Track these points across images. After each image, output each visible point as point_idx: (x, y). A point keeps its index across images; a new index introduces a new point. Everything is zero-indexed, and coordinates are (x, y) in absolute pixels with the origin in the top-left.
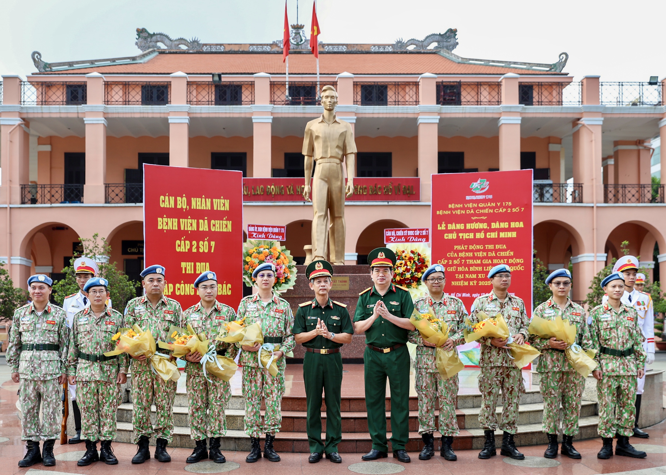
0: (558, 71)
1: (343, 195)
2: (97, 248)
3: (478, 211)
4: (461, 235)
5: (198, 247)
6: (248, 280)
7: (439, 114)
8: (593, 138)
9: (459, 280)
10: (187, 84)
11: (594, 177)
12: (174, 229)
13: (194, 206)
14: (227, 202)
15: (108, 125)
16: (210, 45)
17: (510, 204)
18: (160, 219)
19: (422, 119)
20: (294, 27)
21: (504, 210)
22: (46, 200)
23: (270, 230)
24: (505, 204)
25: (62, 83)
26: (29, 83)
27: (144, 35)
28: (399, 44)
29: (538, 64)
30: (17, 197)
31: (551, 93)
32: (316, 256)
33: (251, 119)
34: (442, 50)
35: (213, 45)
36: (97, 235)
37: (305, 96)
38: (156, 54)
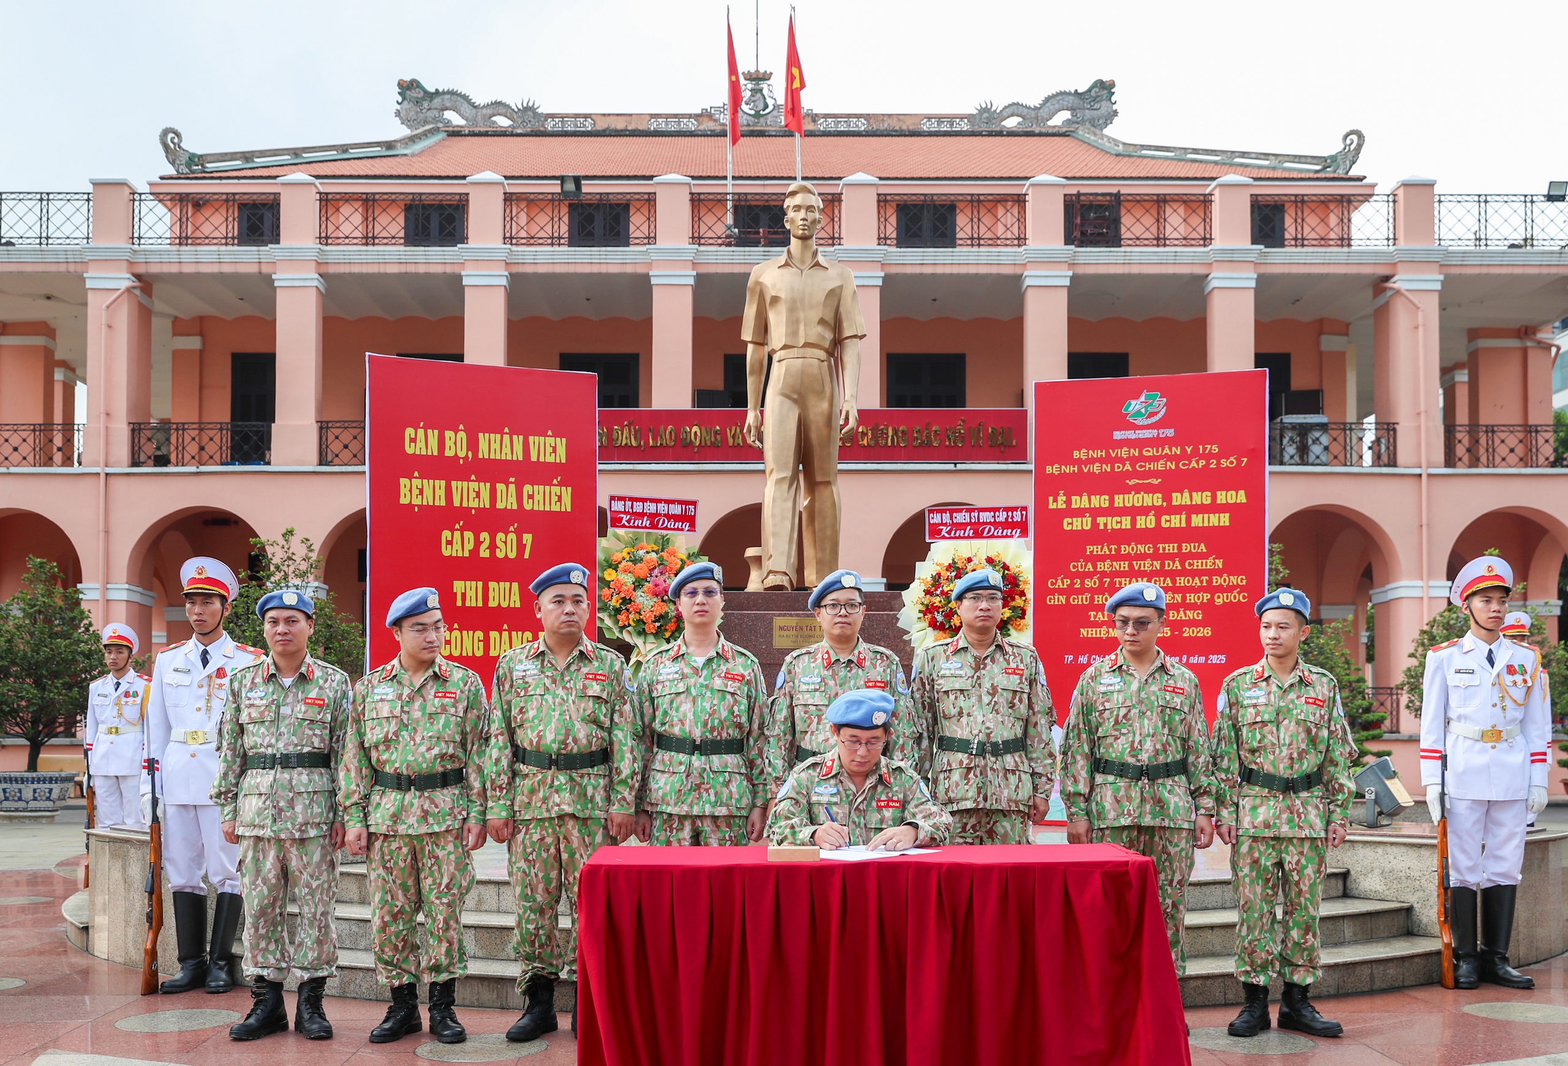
0: (1340, 173)
1: (833, 433)
2: (291, 562)
3: (1141, 467)
4: (1101, 520)
5: (493, 547)
6: (608, 622)
7: (1072, 265)
8: (1420, 321)
9: (1097, 625)
10: (505, 200)
11: (1423, 407)
12: (437, 503)
13: (483, 451)
14: (561, 445)
15: (326, 290)
16: (563, 116)
17: (1215, 449)
18: (403, 481)
19: (1032, 278)
20: (749, 77)
21: (1202, 463)
22: (187, 457)
23: (662, 508)
24: (1205, 449)
25: (224, 197)
26: (152, 197)
27: (415, 94)
28: (985, 115)
29: (1295, 156)
30: (122, 450)
31: (1324, 220)
32: (770, 572)
33: (646, 278)
34: (1081, 128)
35: (568, 116)
36: (290, 532)
37: (770, 227)
38: (442, 136)
